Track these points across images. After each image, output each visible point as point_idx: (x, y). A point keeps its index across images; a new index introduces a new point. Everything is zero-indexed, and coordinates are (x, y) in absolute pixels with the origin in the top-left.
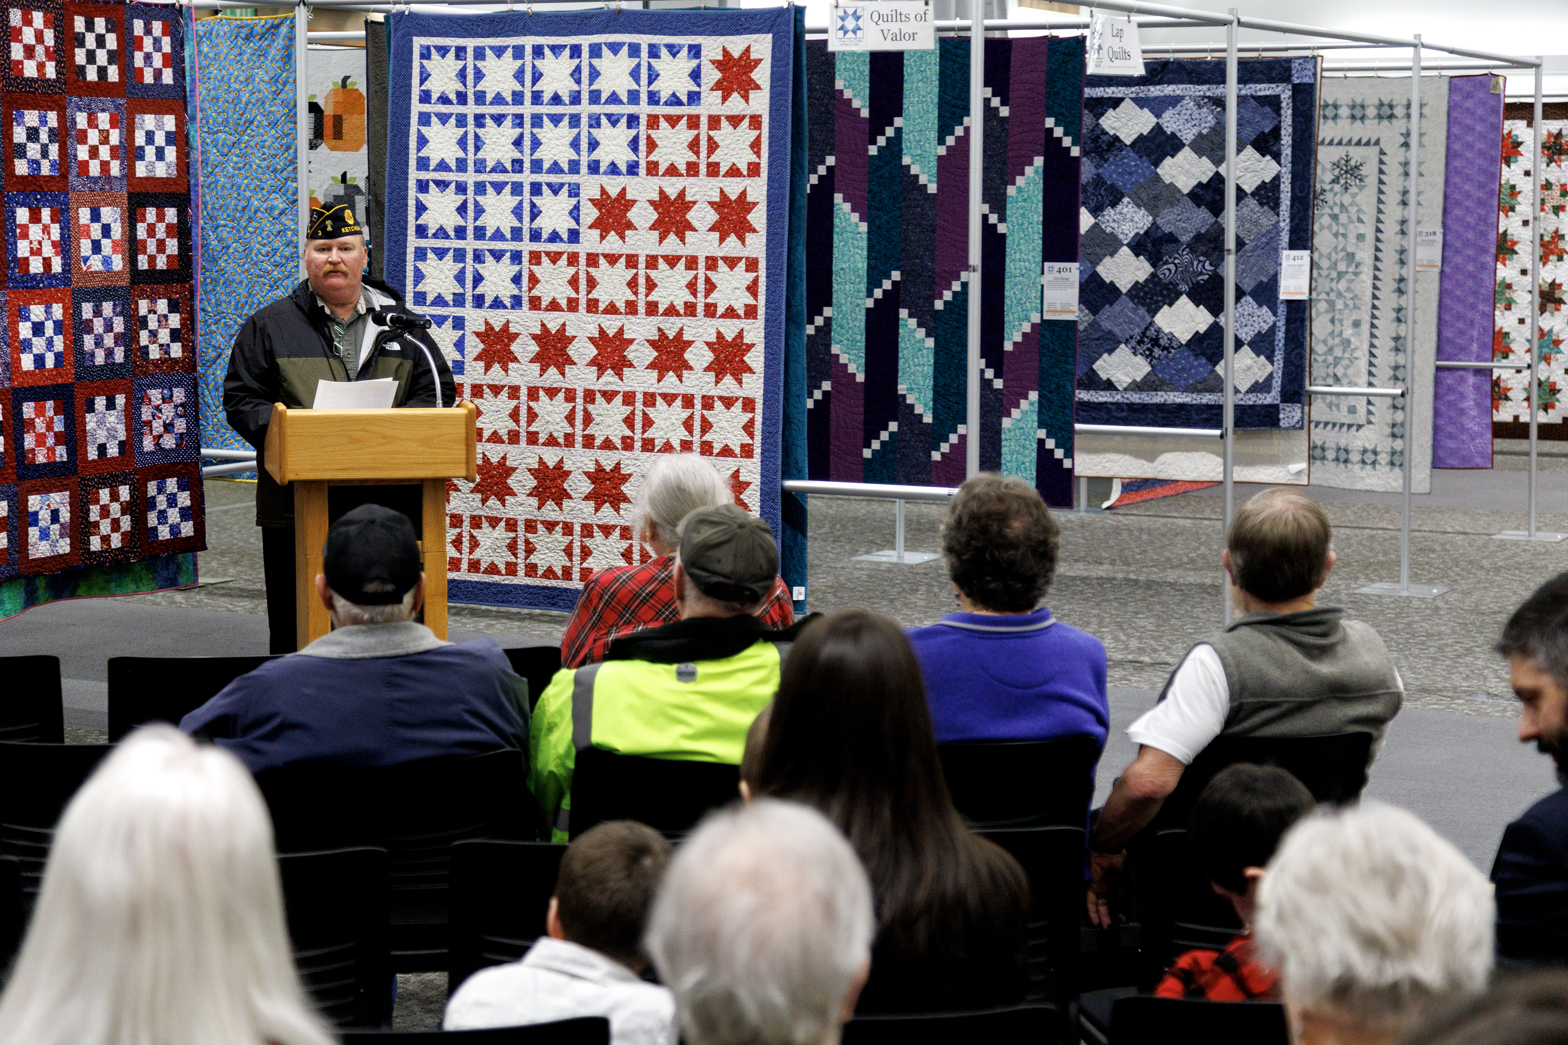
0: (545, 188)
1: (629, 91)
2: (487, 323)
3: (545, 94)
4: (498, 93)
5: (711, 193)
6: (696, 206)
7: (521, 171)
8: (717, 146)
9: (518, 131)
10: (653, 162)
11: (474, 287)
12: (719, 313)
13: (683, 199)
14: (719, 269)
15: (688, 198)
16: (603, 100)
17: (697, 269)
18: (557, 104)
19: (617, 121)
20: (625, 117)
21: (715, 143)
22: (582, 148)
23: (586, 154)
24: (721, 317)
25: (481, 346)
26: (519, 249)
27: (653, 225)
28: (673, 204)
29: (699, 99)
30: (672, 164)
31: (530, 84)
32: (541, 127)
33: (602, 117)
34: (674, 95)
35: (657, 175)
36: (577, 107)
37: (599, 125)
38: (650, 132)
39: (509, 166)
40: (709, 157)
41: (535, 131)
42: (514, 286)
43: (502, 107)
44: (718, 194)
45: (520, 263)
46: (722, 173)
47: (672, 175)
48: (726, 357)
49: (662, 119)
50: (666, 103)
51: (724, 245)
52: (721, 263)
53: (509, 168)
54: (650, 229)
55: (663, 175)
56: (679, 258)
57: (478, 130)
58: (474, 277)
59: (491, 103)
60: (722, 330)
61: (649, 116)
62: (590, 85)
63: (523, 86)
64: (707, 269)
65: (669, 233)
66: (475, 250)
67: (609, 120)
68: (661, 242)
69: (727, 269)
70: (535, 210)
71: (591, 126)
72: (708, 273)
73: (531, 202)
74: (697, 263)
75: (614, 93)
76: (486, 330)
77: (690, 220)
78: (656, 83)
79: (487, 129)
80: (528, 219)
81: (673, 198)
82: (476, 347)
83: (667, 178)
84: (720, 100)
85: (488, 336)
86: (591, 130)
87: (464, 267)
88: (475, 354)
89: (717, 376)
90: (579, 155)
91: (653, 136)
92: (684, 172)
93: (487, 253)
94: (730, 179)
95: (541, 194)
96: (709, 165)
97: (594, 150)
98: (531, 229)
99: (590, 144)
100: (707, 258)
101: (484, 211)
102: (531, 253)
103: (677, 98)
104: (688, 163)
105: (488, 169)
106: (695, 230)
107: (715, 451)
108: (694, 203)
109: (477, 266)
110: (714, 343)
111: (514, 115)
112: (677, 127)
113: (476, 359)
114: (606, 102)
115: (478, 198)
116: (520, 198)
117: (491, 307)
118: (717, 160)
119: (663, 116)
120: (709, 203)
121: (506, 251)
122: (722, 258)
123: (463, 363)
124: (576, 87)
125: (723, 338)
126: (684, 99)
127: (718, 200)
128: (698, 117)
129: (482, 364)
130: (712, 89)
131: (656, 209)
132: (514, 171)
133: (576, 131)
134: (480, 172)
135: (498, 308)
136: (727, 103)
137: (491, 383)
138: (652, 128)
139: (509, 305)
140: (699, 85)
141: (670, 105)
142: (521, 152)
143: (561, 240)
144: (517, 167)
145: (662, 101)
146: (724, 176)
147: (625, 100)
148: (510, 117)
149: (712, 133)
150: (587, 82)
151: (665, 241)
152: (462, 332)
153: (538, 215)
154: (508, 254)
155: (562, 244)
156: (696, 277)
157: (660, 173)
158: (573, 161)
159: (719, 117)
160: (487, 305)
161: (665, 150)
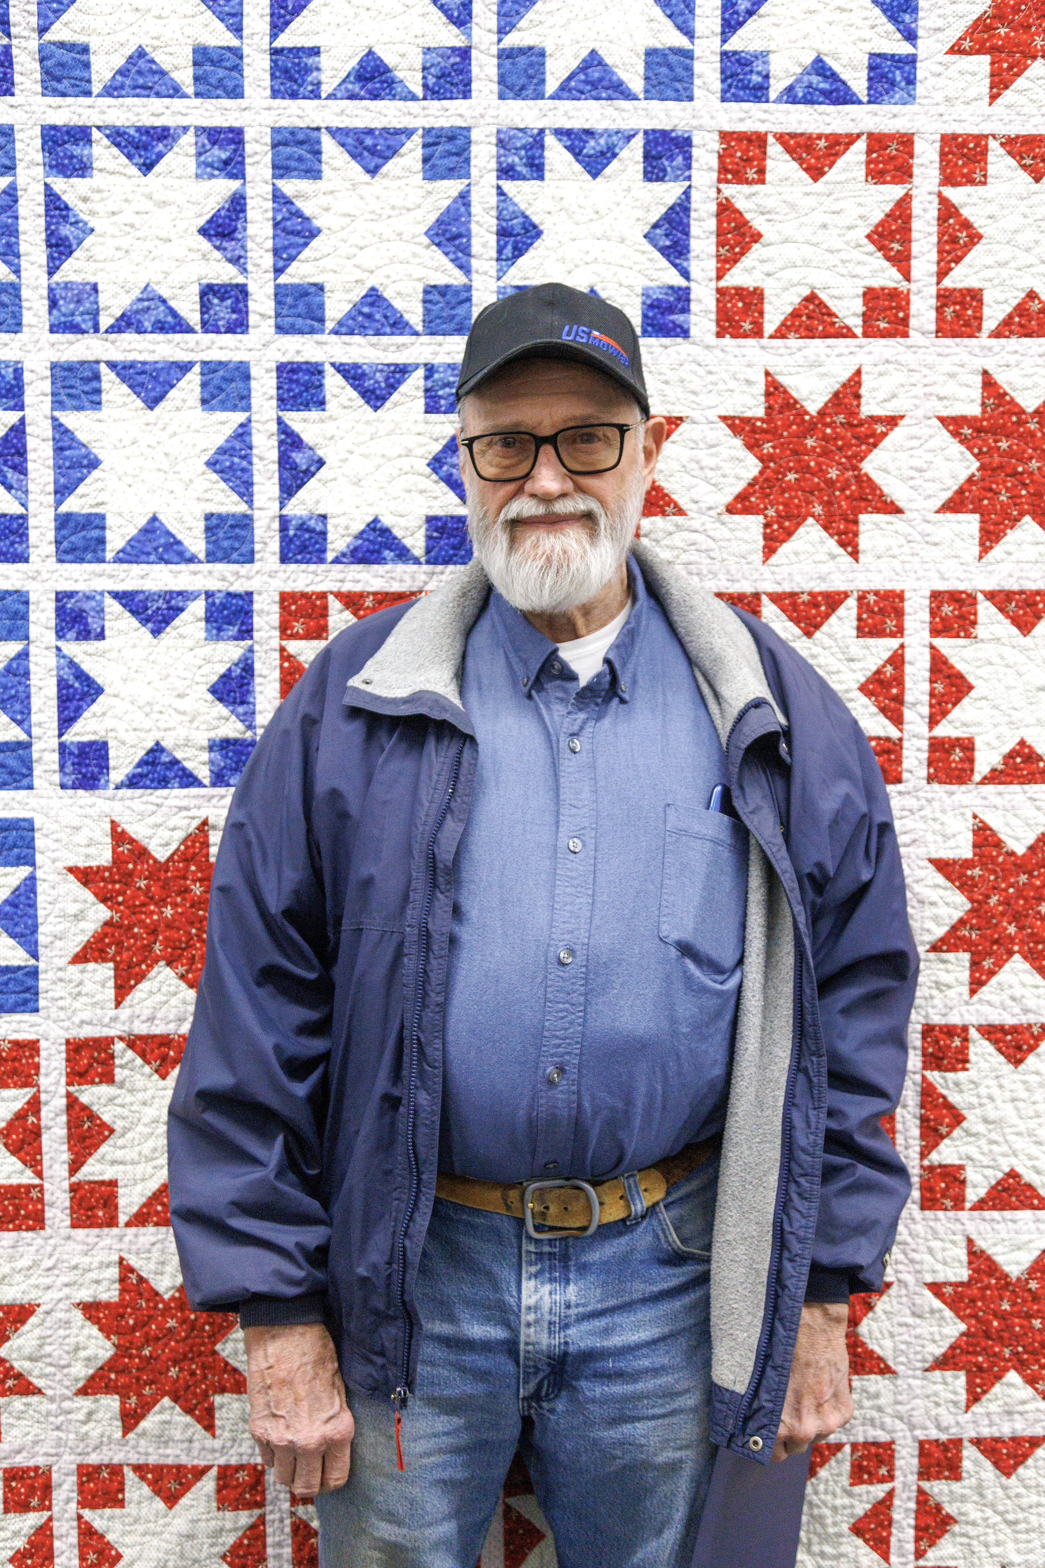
0: (333, 382)
1: (650, 53)
2: (119, 836)
3: (324, 61)
4: (141, 53)
5: (950, 388)
6: (896, 435)
7: (239, 326)
8: (975, 238)
9: (225, 187)
10: (740, 292)
11: (66, 721)
12: (982, 768)
13: (853, 412)
14: (980, 631)
15: (869, 407)
16: (552, 86)
17: (899, 631)
18: (375, 96)
19: (608, 155)
20: (638, 143)
21: (966, 225)
22: (476, 247)
23: (492, 267)
24: (987, 780)
25: (102, 913)
26: (238, 587)
27: (742, 497)
28: (811, 427)
29: (911, 81)
30: (812, 298)
31: (264, 26)
32: (314, 174)
33: (550, 140)
34: (820, 67)
35: (758, 332)
36: (458, 105)
37: (537, 169)
38: (730, 190)
39: (190, 312)
40: (942, 274)
41: (289, 187)
42: (221, 709)
43: (156, 104)
44: (976, 392)
45: (246, 633)
46: (990, 324)
47: (810, 333)
48: (1006, 902)
49: (774, 149)
50: (790, 96)
51: (997, 551)
52: (985, 610)
53: (194, 318)
54: (731, 510)
55: (780, 333)
56: (834, 600)
57: (59, 184)
58: (62, 684)
59: (112, 90)
60: (994, 821)
61: (725, 136)
62: (502, 31)
63: (237, 30)
64: (935, 632)
65: (799, 520)
66: (61, 597)
67: (576, 152)
68: (769, 550)
69: (1007, 629)
70: (299, 458)
71: (506, 172)
72: (944, 644)
73: (284, 430)
74: (899, 614)
75: (593, 60)
76: (118, 859)
77: (877, 477)
78: (752, 24)
79: (96, 180)
80: (274, 490)
81: (813, 407)
82: (78, 917)
83: (793, 342)
84: (984, 86)
85: (127, 878)
86: (508, 186)
87: (24, 655)
88: (75, 945)
89: (975, 965)
90: (466, 269)
91: (740, 204)
92: (856, 323)
93: (113, 607)
94: (1014, 343)
95: (321, 404)
96: (945, 298)
97: (519, 251)
98: (284, 522)
99: (503, 233)
100: (936, 596)
101: (94, 464)
102: (286, 599)
103: (833, 76)
104: (870, 295)
105: (105, 321)
106: (894, 509)
107: (972, 1195)
108: (892, 421)
109: (75, 649)
110: (967, 864)
111: (201, 130)
112: (832, 175)
113: (80, 958)
114: (565, 91)
115: (70, 419)
116: (239, 417)
117: (133, 782)
118: (972, 282)
119: (781, 138)
120: (942, 420)
121: (186, 596)
122: (991, 596)
123: (34, 973)
124: (451, 37)
125: (999, 844)
126: (858, 83)
127: (974, 410)
128: (906, 141)
129: (105, 971)
130: (956, 50)
131: (752, 446)
132: (208, 327)
133: (451, 188)
134: (75, 329)
135: (163, 783)
136: (1008, 96)
137: (142, 1029)
138: (740, 178)
139: (204, 773)
140: (911, 36)
141: (808, 100)
142: (237, 261)
143: (403, 554)
144: (222, 311)
145: (776, 88)
146: (997, 334)
147: (636, 84)
148: (188, 140)
149: (954, 194)
150: (492, 22)
151: (785, 549)
152: (24, 871)
153: (309, 474)
154: (198, 607)
155: (401, 568)
156: (897, 660)
157: (769, 328)
158: (443, 291)
159: (980, 140)
160: (117, 776)
161: (790, 252)
